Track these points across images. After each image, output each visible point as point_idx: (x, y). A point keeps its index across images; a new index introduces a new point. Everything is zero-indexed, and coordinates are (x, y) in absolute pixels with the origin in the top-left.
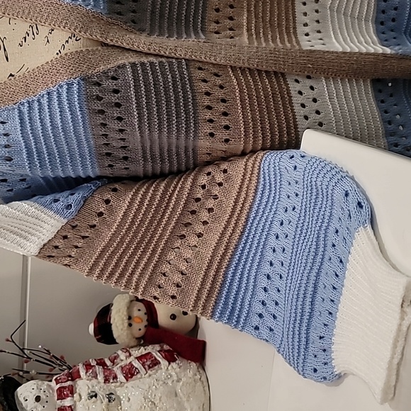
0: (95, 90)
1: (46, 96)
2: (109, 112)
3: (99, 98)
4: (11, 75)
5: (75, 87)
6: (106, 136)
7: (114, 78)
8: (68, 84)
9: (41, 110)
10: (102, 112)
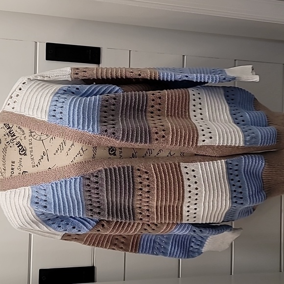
0: (87, 182)
1: (64, 182)
2: (93, 191)
3: (88, 185)
4: (49, 168)
5: (78, 180)
6: (91, 200)
7: (97, 176)
8: (75, 179)
9: (61, 187)
10: (90, 191)
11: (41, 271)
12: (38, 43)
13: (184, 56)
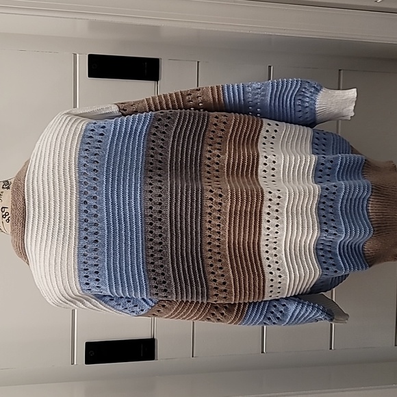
11: (88, 344)
12: (78, 55)
13: (270, 66)
